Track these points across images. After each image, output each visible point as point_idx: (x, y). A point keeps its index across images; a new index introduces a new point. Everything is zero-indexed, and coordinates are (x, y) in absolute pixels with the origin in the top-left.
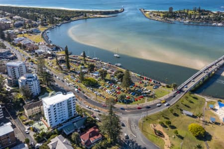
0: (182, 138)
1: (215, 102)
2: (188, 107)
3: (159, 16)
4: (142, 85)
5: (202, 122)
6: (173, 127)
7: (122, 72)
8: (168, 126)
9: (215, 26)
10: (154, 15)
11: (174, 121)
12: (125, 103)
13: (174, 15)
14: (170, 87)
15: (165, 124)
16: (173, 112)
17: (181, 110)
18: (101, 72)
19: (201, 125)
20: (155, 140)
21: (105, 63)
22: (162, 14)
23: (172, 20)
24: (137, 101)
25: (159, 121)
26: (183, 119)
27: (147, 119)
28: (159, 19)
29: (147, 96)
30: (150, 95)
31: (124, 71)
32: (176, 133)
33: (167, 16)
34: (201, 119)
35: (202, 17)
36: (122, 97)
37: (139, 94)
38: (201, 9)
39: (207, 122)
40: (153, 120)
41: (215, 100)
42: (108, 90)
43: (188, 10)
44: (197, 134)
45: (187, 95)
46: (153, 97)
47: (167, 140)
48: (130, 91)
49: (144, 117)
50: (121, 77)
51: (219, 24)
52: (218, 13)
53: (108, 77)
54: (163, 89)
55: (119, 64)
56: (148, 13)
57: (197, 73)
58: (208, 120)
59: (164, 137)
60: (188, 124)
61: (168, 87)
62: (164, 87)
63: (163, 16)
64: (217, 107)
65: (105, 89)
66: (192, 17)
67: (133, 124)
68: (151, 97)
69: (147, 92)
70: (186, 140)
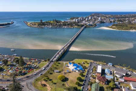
0: (55, 84)
1: (68, 63)
2: (57, 68)
3: (36, 25)
4: (31, 63)
5: (63, 74)
6: (51, 80)
7: (18, 58)
8: (48, 80)
9: (64, 28)
10: (33, 24)
11: (51, 77)
12: (23, 75)
13: (44, 24)
14: (46, 61)
15: (46, 80)
16: (50, 73)
17: (53, 71)
18: (4, 61)
19: (63, 75)
20: (42, 89)
21: (6, 56)
22: (37, 24)
23: (43, 26)
24: (29, 72)
25: (43, 79)
26: (55, 74)
27: (37, 80)
28: (36, 27)
29: (35, 68)
30: (37, 67)
31: (19, 57)
32: (53, 82)
33: (40, 25)
34: (63, 72)
35: (57, 24)
36: (21, 72)
37: (30, 68)
38: (56, 20)
39: (65, 73)
40: (40, 80)
41: (68, 62)
42: (10, 71)
43: (50, 21)
44: (62, 79)
45: (55, 62)
46: (38, 68)
47: (49, 87)
48: (25, 68)
49: (35, 79)
50: (17, 61)
51: (65, 27)
52: (65, 22)
53: (9, 63)
54: (43, 62)
55: (15, 55)
56: (29, 23)
57: (58, 51)
58: (66, 72)
59: (47, 86)
60: (58, 76)
61: (45, 61)
62: (43, 61)
63: (38, 25)
64: (69, 65)
65: (8, 71)
66: (53, 24)
67: (29, 85)
68: (37, 68)
69: (34, 66)
70: (57, 84)
